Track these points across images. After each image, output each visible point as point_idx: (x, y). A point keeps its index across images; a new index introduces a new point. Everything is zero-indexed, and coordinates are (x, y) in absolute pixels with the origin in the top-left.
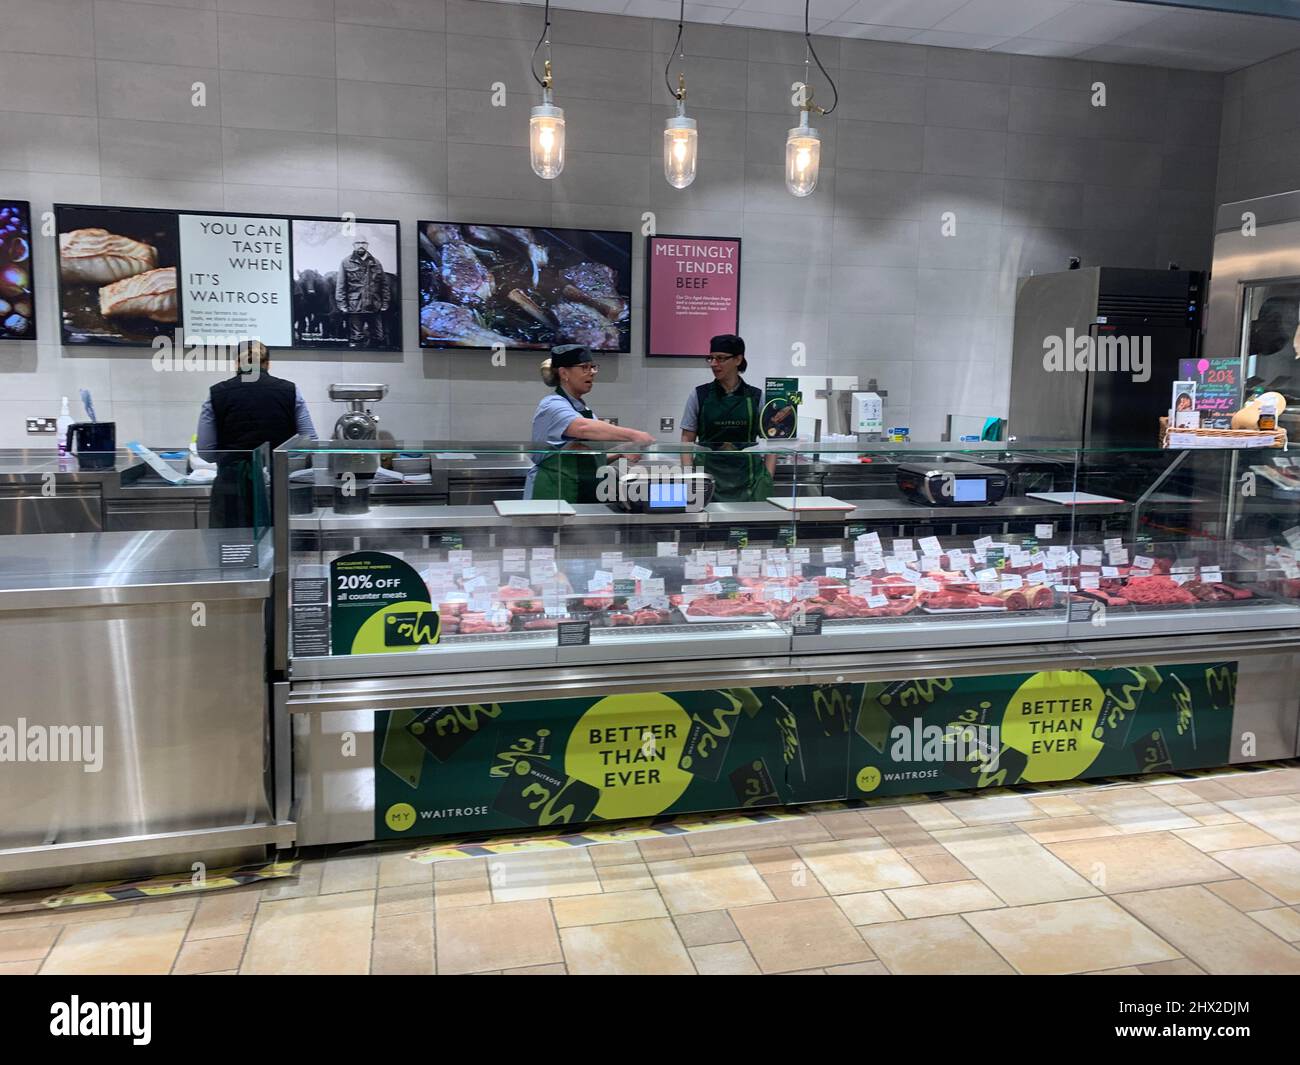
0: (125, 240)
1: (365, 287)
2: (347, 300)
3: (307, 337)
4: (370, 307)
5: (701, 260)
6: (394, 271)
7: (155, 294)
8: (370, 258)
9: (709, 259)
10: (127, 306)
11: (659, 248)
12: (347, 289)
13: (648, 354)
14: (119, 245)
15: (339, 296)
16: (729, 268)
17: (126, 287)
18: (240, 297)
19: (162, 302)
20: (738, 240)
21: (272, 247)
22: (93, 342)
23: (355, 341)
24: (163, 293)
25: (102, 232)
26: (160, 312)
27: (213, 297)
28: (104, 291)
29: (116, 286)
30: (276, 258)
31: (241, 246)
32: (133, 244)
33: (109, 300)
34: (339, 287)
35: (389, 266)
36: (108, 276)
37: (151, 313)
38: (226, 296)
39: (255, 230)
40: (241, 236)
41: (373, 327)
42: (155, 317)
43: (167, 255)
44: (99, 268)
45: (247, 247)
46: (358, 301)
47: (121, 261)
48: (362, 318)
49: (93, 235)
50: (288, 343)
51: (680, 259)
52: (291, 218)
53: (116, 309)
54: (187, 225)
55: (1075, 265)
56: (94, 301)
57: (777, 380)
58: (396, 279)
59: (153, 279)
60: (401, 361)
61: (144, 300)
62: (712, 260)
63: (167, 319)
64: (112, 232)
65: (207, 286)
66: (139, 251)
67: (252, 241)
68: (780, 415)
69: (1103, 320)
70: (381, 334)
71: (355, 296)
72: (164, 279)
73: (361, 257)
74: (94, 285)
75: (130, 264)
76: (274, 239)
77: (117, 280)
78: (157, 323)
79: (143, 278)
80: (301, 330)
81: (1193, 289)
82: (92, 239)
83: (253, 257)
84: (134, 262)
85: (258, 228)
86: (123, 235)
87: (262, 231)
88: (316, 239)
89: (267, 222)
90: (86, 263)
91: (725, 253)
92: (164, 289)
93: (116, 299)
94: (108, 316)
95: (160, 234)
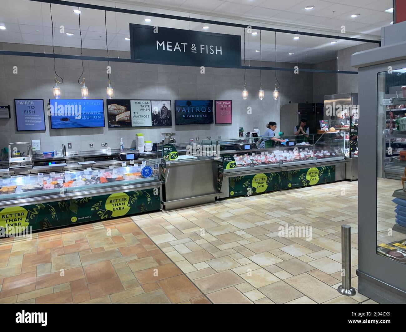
0: (120, 106)
1: (165, 113)
2: (162, 116)
3: (155, 124)
4: (166, 117)
5: (225, 104)
6: (170, 110)
7: (126, 117)
8: (166, 107)
9: (226, 104)
10: (121, 119)
11: (217, 103)
12: (162, 114)
13: (216, 123)
14: (119, 107)
15: (160, 115)
16: (230, 106)
17: (121, 115)
18: (142, 116)
19: (127, 118)
20: (231, 100)
21: (148, 106)
22: (115, 127)
23: (163, 124)
24: (128, 116)
25: (116, 104)
26: (127, 120)
27: (137, 117)
28: (117, 117)
29: (119, 115)
30: (149, 108)
31: (142, 106)
32: (122, 107)
33: (118, 118)
34: (160, 114)
35: (169, 109)
36: (117, 113)
37: (126, 120)
38: (140, 116)
39: (145, 103)
40: (142, 104)
41: (167, 121)
42: (126, 121)
43: (128, 109)
44: (116, 112)
45: (143, 106)
46: (164, 116)
47: (120, 110)
48: (165, 119)
49: (114, 105)
50: (151, 125)
51: (221, 104)
52: (151, 100)
53: (119, 120)
54: (132, 103)
55: (290, 102)
56: (115, 119)
57: (240, 128)
58: (170, 111)
59: (126, 114)
60: (171, 128)
61: (124, 118)
62: (227, 104)
63: (128, 122)
64: (118, 104)
65: (136, 115)
66: (123, 108)
67: (144, 105)
68: (241, 133)
69: (299, 113)
70: (168, 122)
71: (163, 115)
72: (128, 113)
73: (164, 107)
74: (114, 116)
75: (122, 111)
76: (148, 104)
77: (119, 114)
78: (127, 122)
79: (124, 113)
80: (154, 122)
81: (313, 106)
82: (114, 106)
83: (144, 108)
84: (122, 110)
85: (145, 102)
86: (120, 105)
87: (146, 103)
88: (156, 104)
89: (147, 101)
90: (113, 111)
91: (229, 103)
92: (128, 115)
93: (119, 118)
94: (117, 121)
95: (127, 105)
